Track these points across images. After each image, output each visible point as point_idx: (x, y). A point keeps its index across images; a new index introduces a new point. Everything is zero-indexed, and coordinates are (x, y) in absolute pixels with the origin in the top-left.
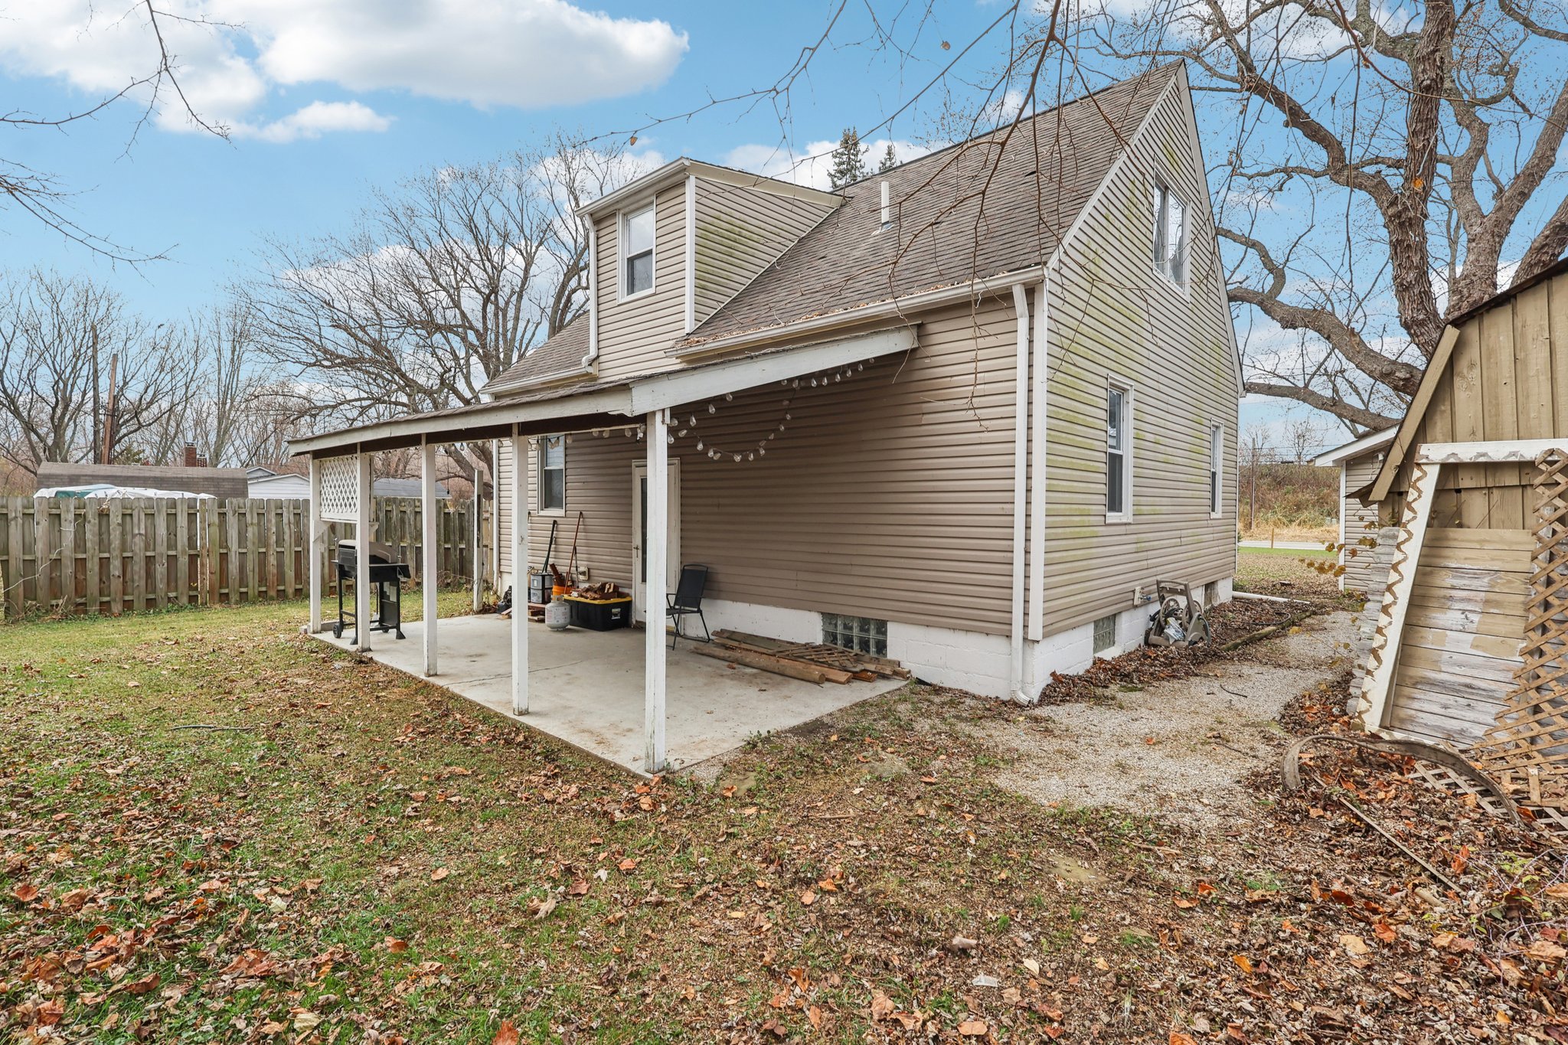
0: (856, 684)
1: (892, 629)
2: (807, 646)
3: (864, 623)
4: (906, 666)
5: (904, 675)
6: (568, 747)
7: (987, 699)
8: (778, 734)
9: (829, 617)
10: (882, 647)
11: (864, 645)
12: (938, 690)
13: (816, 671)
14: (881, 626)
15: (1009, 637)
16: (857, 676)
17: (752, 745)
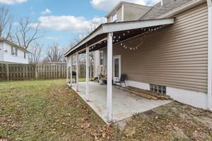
0: (159, 100)
1: (167, 88)
2: (146, 90)
3: (160, 87)
4: (171, 97)
5: (172, 99)
6: (93, 110)
7: (198, 109)
8: (141, 114)
9: (151, 85)
10: (165, 92)
11: (160, 91)
12: (182, 104)
13: (149, 97)
14: (164, 87)
15: (206, 93)
16: (159, 98)
17: (134, 117)
